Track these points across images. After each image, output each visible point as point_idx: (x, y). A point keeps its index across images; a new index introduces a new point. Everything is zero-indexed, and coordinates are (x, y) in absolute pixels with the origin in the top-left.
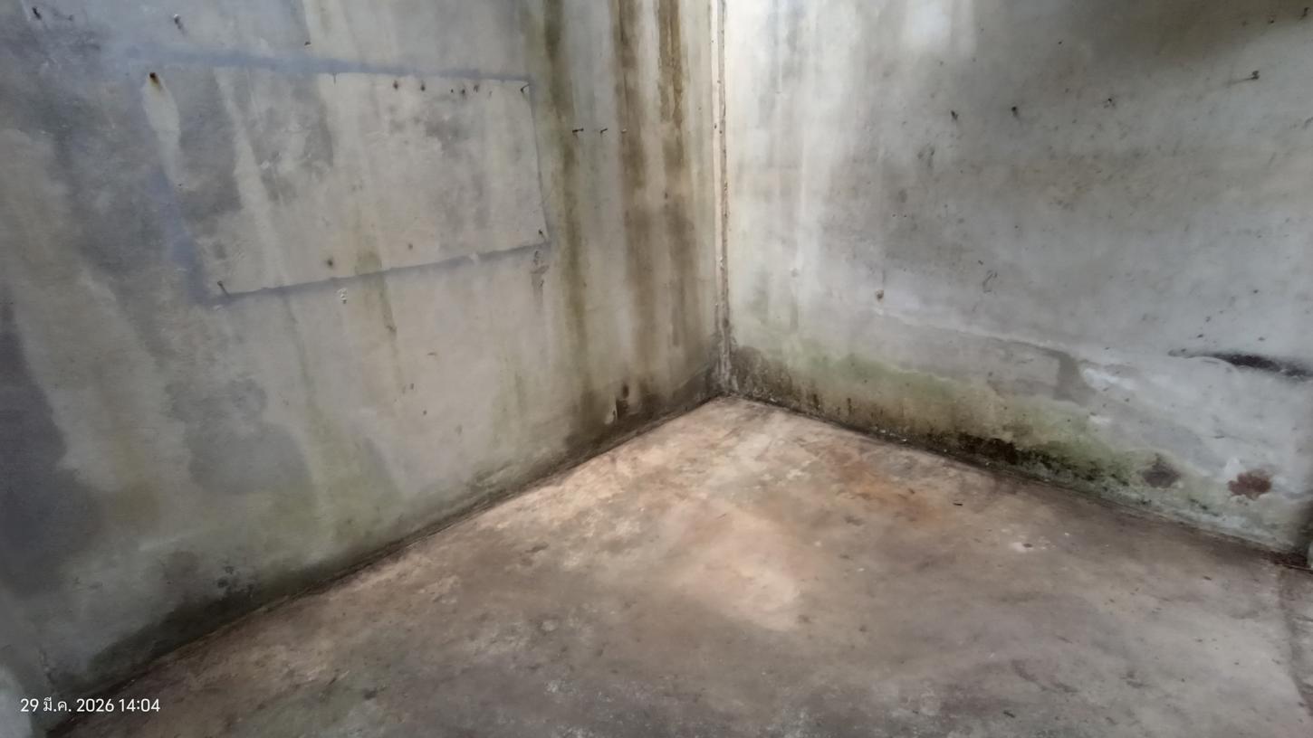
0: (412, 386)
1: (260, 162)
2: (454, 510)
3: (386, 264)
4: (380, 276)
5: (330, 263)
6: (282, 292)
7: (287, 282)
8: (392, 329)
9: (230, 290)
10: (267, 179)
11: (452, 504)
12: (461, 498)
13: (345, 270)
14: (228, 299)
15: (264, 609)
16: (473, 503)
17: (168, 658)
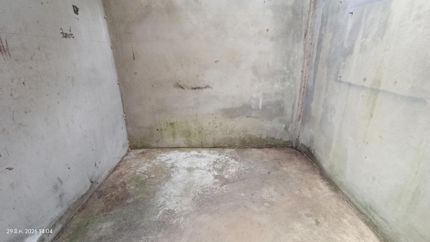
0: (367, 143)
1: (362, 39)
2: (356, 204)
3: (382, 88)
4: (378, 91)
5: (365, 80)
6: (350, 85)
7: (352, 82)
8: (371, 116)
9: (341, 80)
10: (361, 45)
11: (357, 201)
12: (361, 204)
13: (367, 84)
14: (340, 81)
15: (315, 165)
16: (363, 212)
17: (305, 155)
